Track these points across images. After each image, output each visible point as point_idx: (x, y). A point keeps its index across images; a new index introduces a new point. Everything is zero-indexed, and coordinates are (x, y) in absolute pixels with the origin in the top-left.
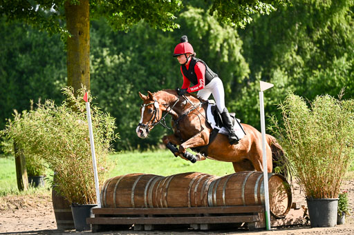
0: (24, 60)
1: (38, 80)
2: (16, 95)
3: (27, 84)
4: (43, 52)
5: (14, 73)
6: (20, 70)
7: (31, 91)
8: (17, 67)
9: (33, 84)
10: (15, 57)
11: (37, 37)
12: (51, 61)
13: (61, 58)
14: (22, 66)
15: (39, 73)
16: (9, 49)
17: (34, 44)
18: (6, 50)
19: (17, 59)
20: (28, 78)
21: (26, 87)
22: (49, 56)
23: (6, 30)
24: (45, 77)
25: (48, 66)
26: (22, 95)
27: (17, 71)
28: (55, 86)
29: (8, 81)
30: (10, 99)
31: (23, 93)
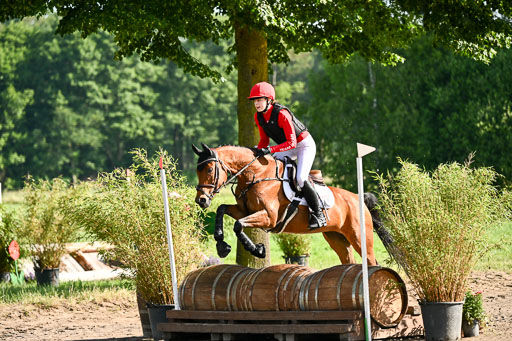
0: (440, 96)
1: (458, 121)
2: (429, 139)
3: (443, 126)
4: (465, 83)
5: (427, 111)
6: (435, 107)
7: (447, 135)
8: (430, 104)
9: (450, 126)
10: (428, 90)
11: (457, 64)
12: (475, 96)
13: (488, 91)
14: (437, 102)
15: (458, 111)
16: (422, 80)
17: (453, 73)
18: (419, 82)
19: (431, 94)
20: (445, 118)
21: (442, 130)
22: (473, 89)
23: (420, 53)
24: (465, 117)
25: (470, 103)
26: (437, 141)
27: (431, 109)
28: (478, 129)
29: (419, 122)
30: (421, 145)
31: (437, 138)
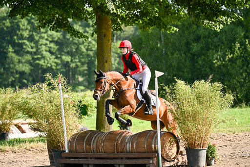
0: (196, 47)
1: (204, 60)
2: (190, 69)
3: (197, 62)
4: (208, 41)
5: (189, 55)
6: (193, 53)
7: (199, 67)
8: (191, 52)
9: (200, 62)
10: (190, 45)
11: (204, 32)
12: (213, 47)
13: (219, 45)
14: (194, 50)
15: (204, 56)
16: (187, 40)
17: (202, 36)
18: (185, 40)
19: (191, 46)
20: (198, 58)
21: (196, 64)
22: (212, 44)
23: (186, 27)
24: (208, 58)
25: (210, 51)
26: (194, 70)
27: (191, 54)
28: (214, 64)
29: (185, 61)
30: (186, 72)
31: (194, 68)
